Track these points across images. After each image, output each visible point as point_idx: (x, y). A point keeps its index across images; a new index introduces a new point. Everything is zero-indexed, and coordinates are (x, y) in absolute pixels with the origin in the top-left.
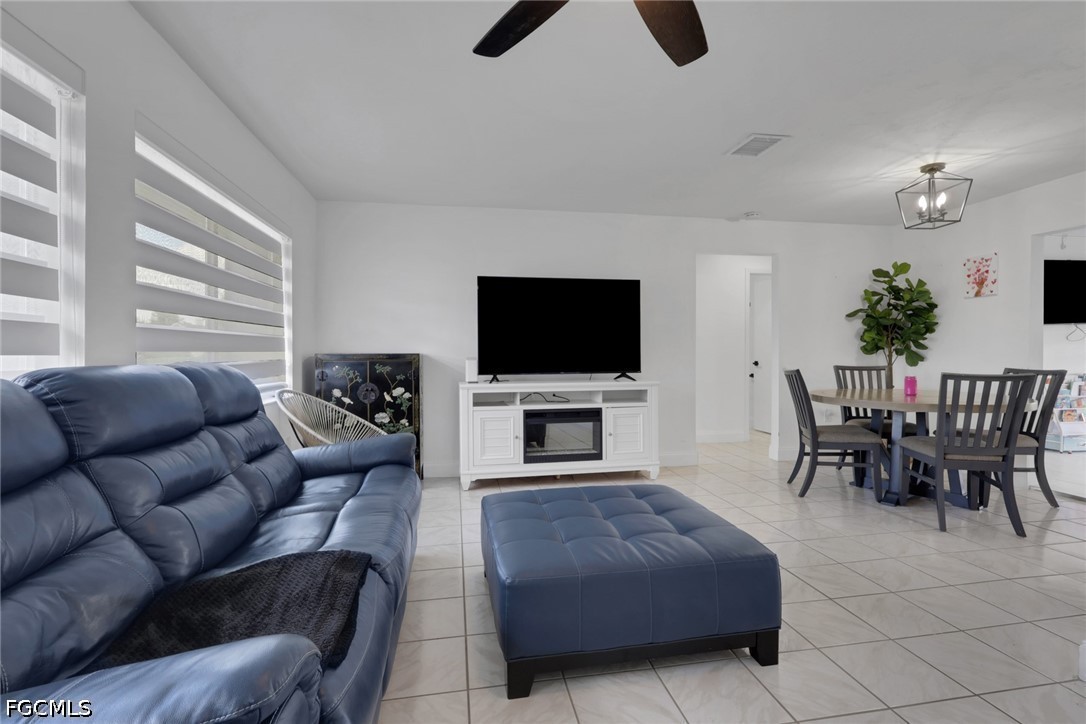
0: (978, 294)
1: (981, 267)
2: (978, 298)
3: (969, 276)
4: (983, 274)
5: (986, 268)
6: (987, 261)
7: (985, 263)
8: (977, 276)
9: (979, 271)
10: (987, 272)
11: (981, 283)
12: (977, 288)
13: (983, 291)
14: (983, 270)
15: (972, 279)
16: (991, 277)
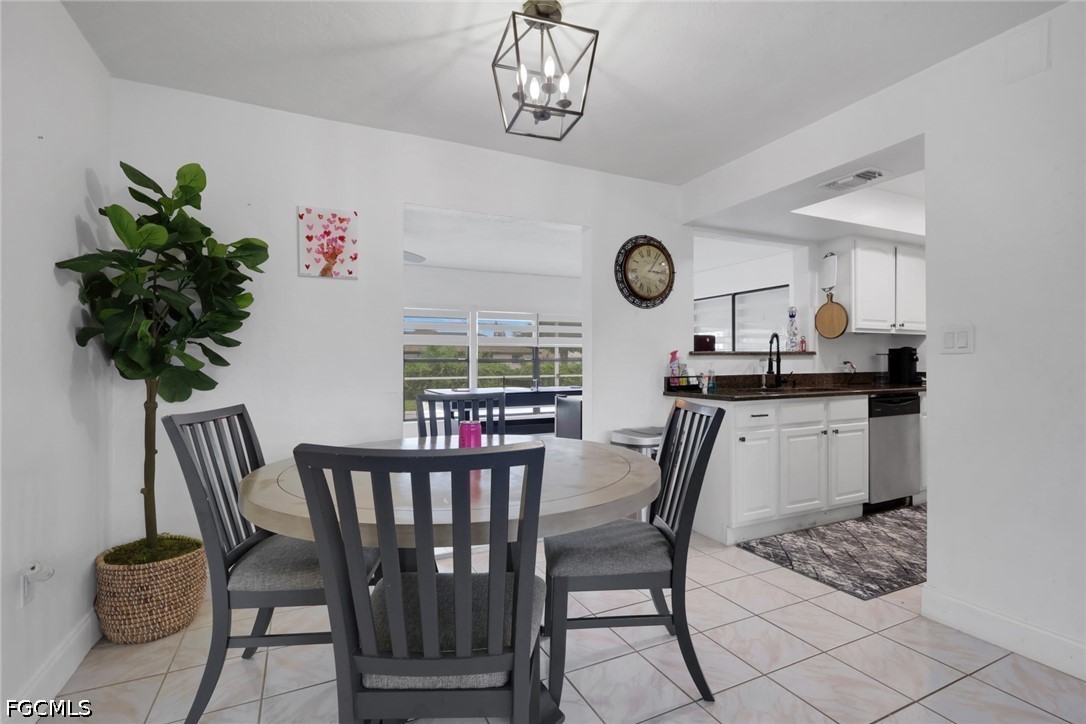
0: (326, 272)
1: (331, 228)
2: (325, 281)
3: (309, 238)
4: (335, 240)
5: (340, 233)
6: (341, 220)
7: (338, 223)
8: (324, 241)
9: (328, 233)
10: (342, 238)
11: (332, 255)
12: (324, 263)
13: (335, 268)
14: (335, 234)
15: (315, 244)
16: (348, 249)
